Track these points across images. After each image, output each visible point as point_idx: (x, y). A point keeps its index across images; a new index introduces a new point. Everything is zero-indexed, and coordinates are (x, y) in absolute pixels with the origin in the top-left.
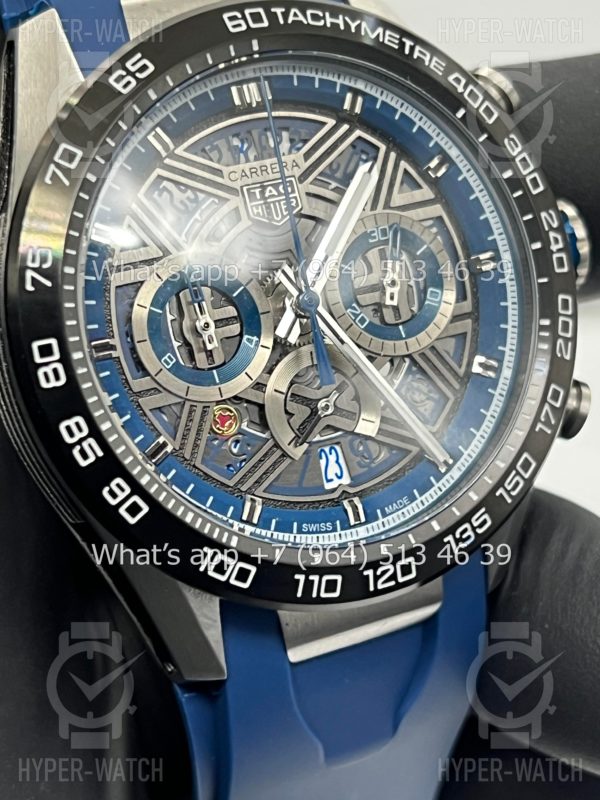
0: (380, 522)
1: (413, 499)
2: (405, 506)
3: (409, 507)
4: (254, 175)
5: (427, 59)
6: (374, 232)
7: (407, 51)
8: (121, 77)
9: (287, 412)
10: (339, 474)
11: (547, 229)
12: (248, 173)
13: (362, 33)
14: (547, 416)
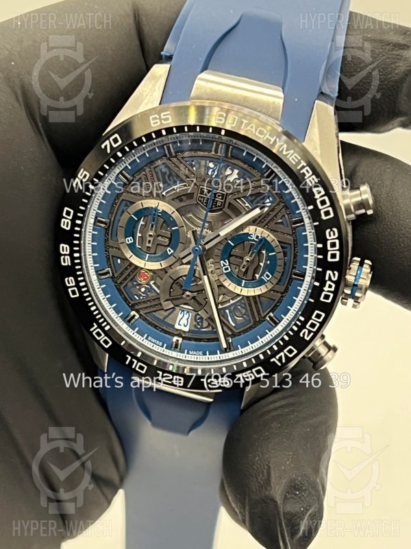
0: (184, 355)
1: (204, 354)
2: (200, 355)
3: (201, 357)
5: (308, 175)
6: (252, 235)
7: (299, 168)
8: (156, 118)
9: (171, 288)
10: (185, 325)
11: (327, 278)
12: (206, 181)
13: (280, 150)
14: (281, 357)
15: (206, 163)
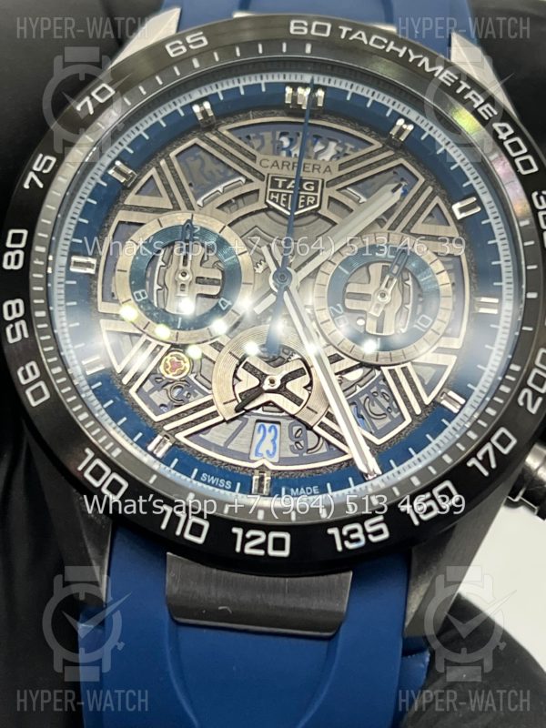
1: (323, 490)
2: (313, 494)
4: (285, 168)
5: (477, 103)
6: (383, 248)
8: (177, 45)
9: (235, 376)
10: (271, 452)
12: (280, 165)
13: (420, 65)
14: (486, 455)
15: (274, 135)
